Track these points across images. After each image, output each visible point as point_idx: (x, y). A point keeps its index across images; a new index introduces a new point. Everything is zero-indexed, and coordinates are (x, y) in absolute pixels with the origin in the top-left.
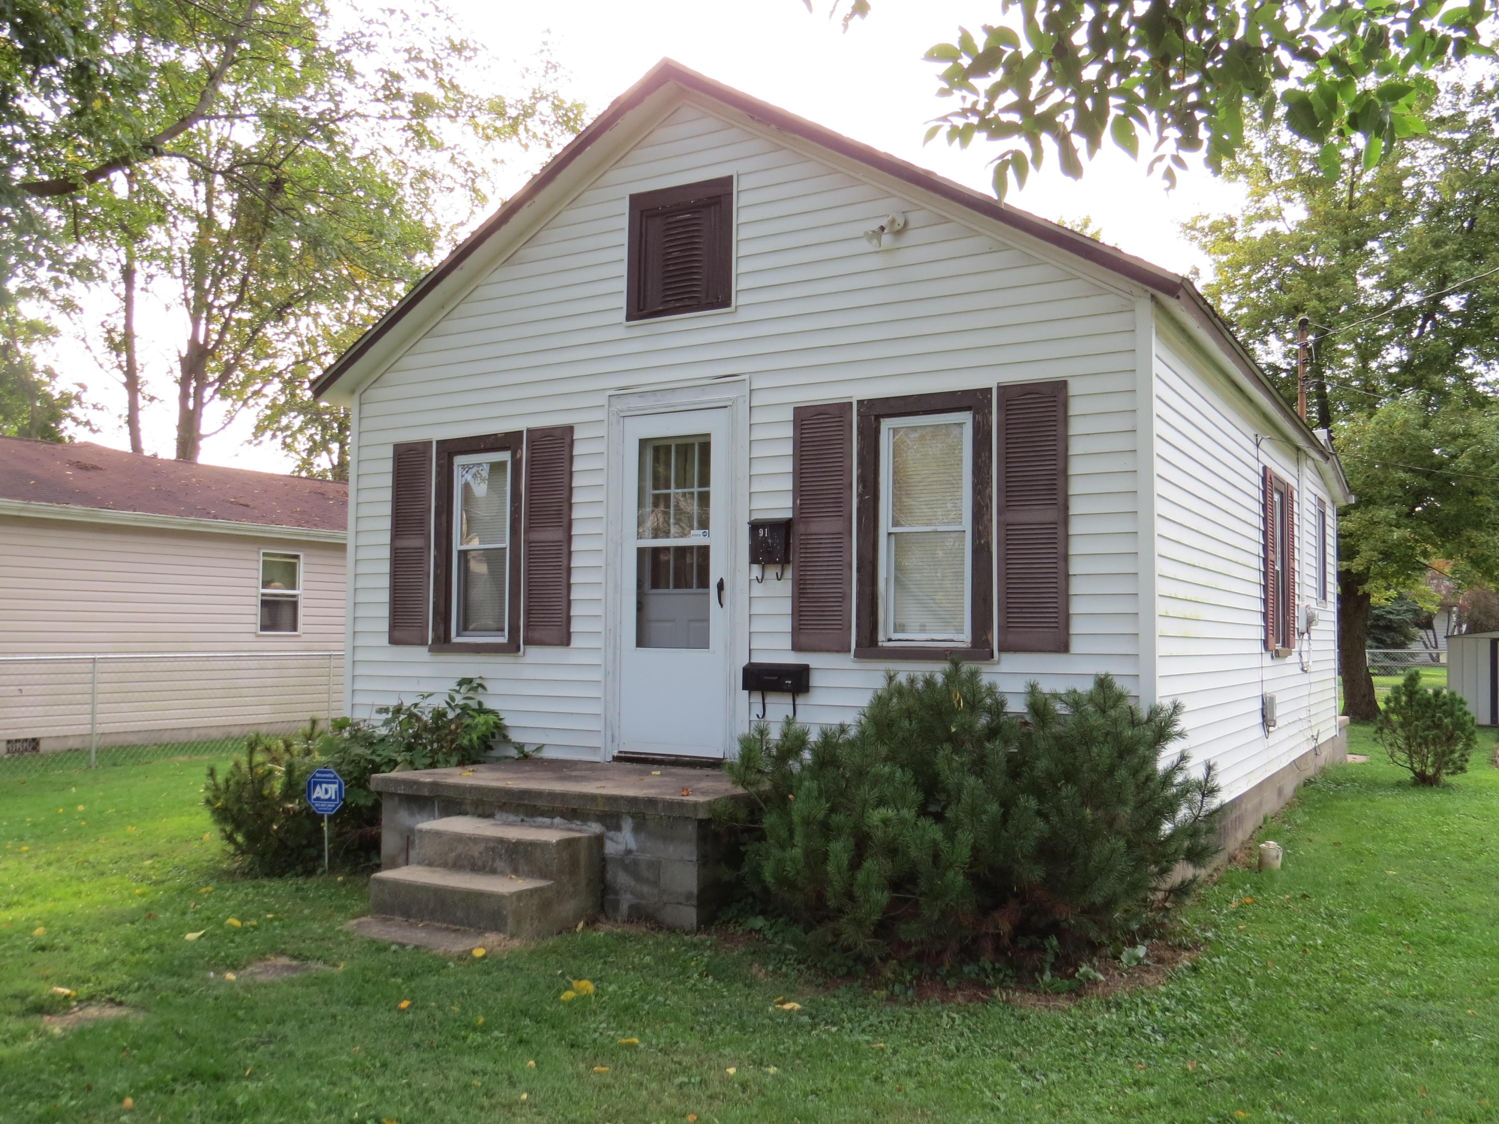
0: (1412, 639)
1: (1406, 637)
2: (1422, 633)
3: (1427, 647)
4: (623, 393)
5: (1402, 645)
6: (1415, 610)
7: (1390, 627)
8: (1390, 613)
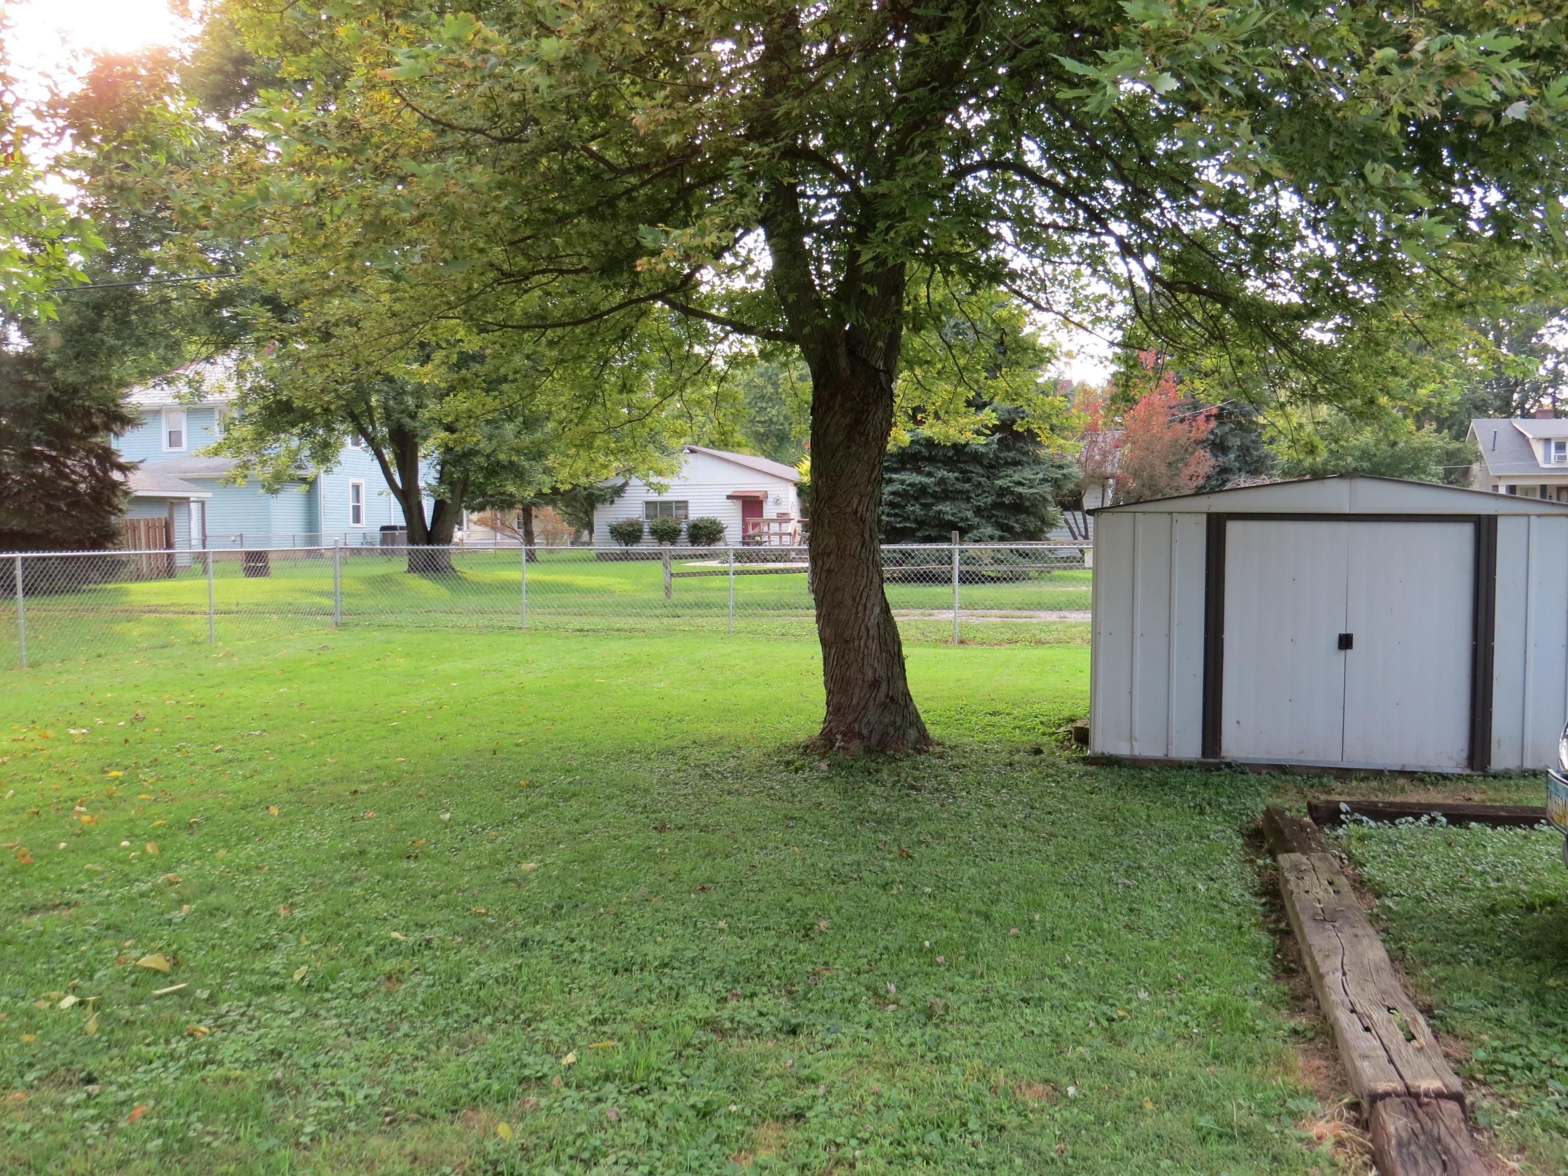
0: (1052, 525)
1: (1043, 521)
2: (1068, 515)
3: (1073, 538)
5: (1034, 535)
6: (1056, 480)
7: (1019, 506)
8: (1020, 483)
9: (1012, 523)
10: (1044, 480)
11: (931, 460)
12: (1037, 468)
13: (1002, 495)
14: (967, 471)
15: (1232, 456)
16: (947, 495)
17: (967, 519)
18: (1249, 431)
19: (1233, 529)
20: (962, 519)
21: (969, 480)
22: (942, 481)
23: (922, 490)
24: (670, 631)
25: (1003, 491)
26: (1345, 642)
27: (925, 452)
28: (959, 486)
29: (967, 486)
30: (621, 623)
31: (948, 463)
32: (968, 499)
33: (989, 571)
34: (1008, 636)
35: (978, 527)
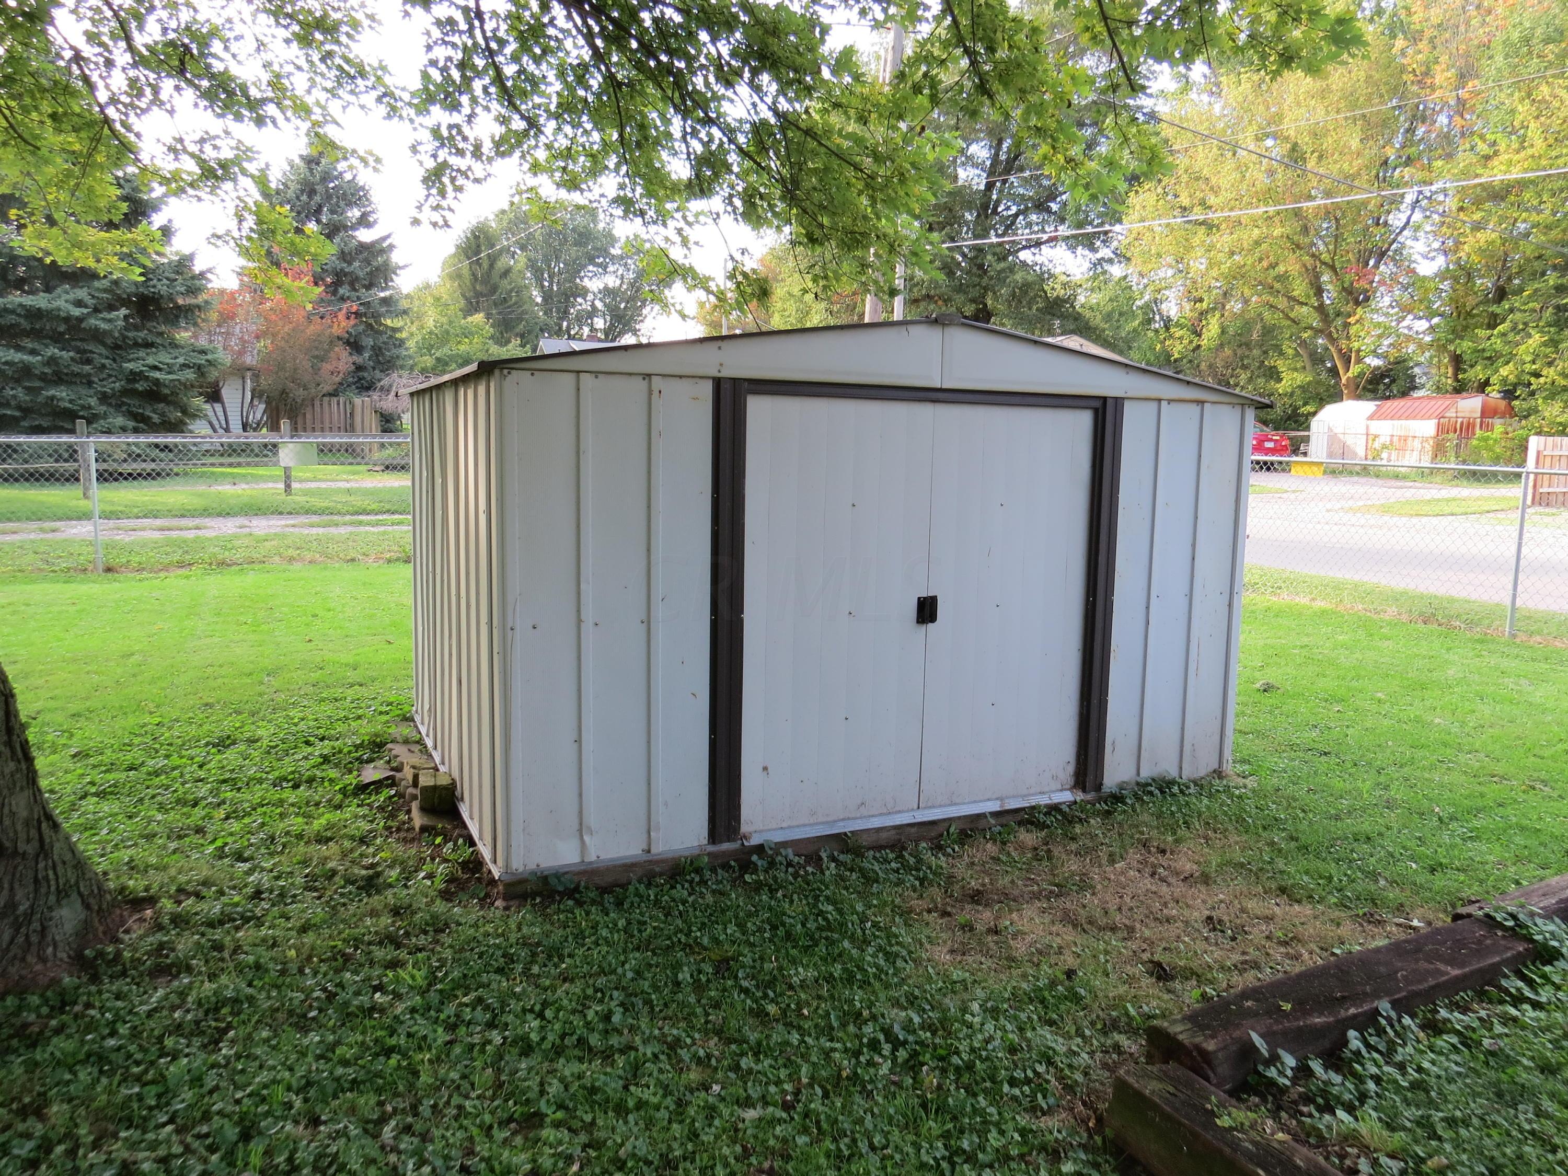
0: (194, 416)
1: (185, 412)
2: (207, 407)
3: (215, 431)
5: (175, 427)
6: (199, 367)
7: (155, 394)
8: (155, 368)
9: (148, 413)
10: (185, 366)
11: (36, 334)
12: (175, 352)
13: (135, 381)
14: (85, 351)
15: (367, 355)
16: (59, 378)
17: (90, 407)
18: (381, 333)
20: (83, 407)
21: (89, 362)
22: (52, 361)
23: (26, 371)
25: (135, 376)
26: (927, 610)
27: (25, 324)
29: (87, 368)
31: (57, 339)
32: (90, 384)
33: (127, 468)
34: (176, 558)
35: (105, 416)
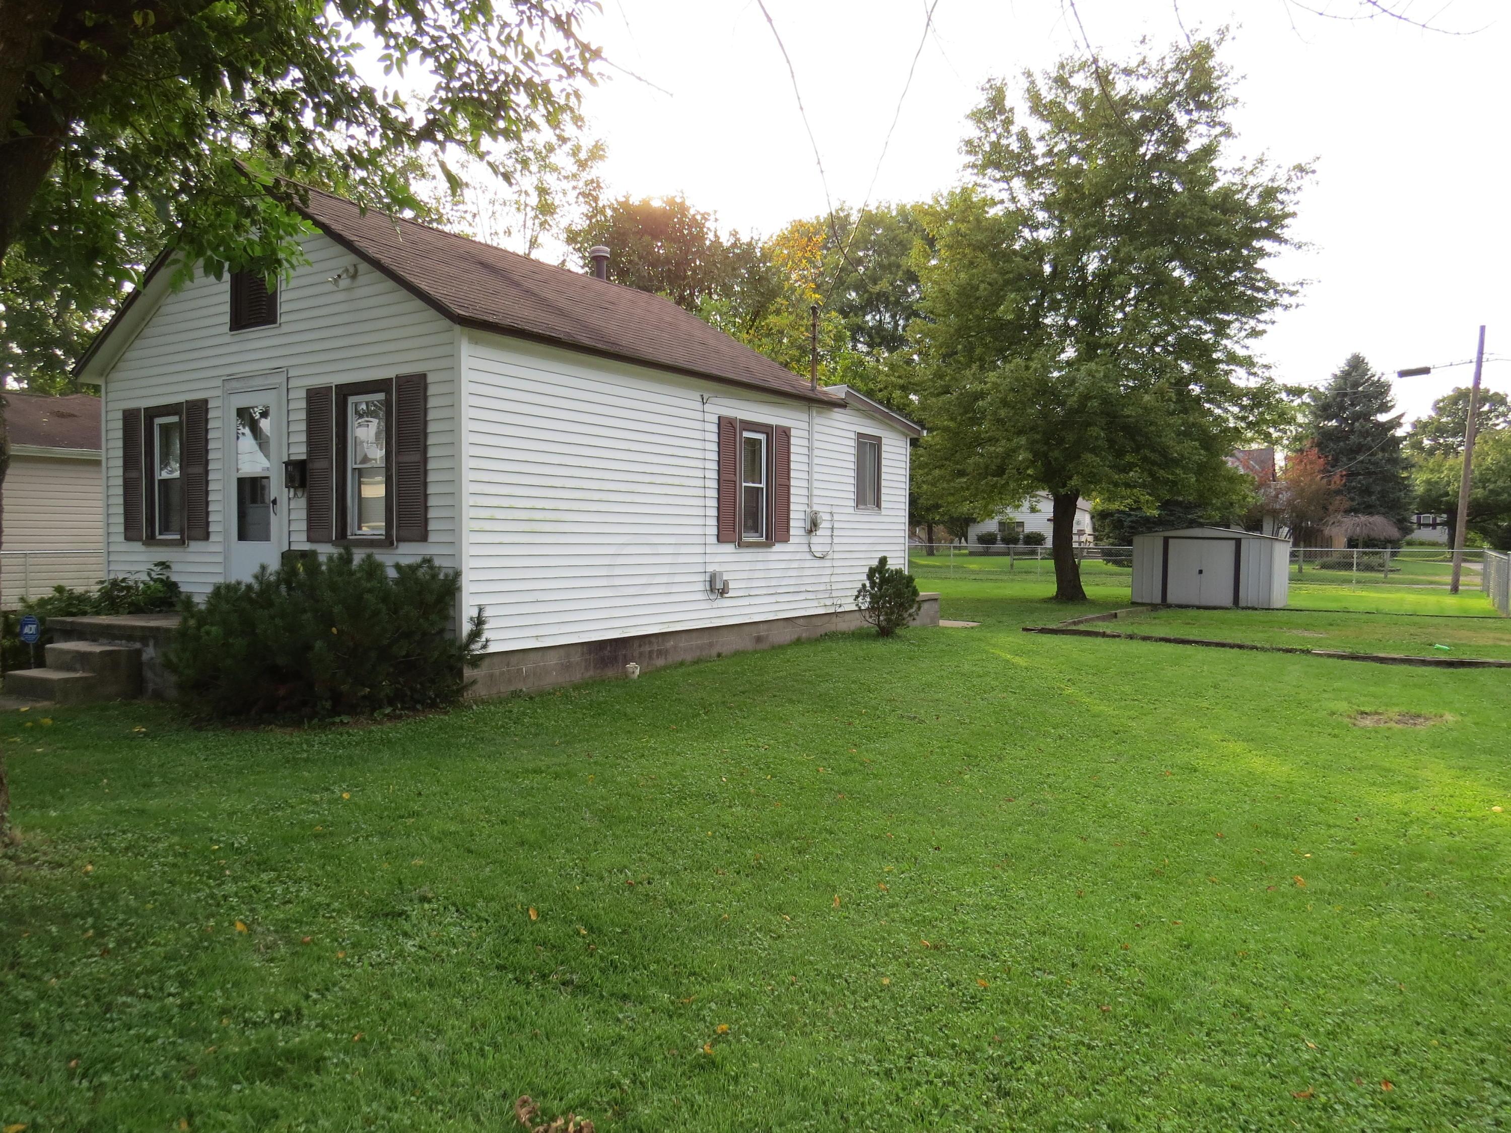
4: (230, 378)
19: (1171, 541)
24: (1012, 580)
26: (1201, 572)
28: (1168, 518)
30: (992, 577)
